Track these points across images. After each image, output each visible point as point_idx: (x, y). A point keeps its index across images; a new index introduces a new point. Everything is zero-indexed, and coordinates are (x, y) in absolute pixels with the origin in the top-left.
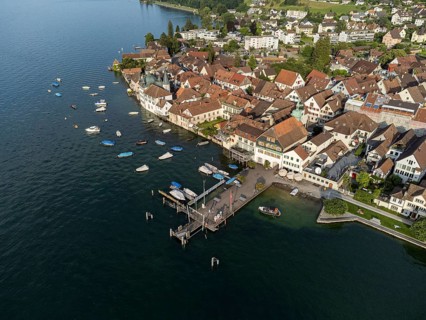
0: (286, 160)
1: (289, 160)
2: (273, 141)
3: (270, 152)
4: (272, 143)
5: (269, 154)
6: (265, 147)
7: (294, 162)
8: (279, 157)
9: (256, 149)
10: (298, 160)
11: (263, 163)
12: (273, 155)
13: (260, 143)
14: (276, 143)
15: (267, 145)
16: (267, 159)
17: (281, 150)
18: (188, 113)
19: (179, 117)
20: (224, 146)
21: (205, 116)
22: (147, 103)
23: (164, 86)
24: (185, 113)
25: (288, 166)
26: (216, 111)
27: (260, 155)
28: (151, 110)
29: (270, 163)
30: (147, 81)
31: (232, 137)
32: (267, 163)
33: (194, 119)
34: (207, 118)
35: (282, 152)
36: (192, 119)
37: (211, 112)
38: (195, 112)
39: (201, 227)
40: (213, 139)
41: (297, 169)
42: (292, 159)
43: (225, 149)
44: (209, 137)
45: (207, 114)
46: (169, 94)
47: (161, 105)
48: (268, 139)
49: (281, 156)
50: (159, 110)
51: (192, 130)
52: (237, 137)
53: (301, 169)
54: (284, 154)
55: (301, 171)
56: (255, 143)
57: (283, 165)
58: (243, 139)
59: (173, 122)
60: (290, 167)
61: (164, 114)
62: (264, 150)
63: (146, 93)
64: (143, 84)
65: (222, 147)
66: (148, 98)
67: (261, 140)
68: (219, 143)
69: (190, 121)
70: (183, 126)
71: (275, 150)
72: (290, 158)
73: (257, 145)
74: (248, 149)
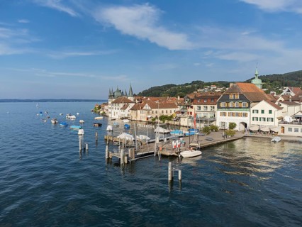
0: (255, 115)
1: (260, 115)
2: (237, 97)
3: (235, 111)
4: (235, 100)
5: (233, 115)
6: (228, 108)
7: (266, 115)
8: (245, 115)
9: (218, 113)
10: (270, 112)
11: (227, 127)
12: (238, 115)
13: (222, 105)
14: (240, 99)
15: (230, 105)
16: (232, 122)
17: (247, 105)
18: (147, 107)
19: (139, 111)
20: (182, 124)
21: (163, 112)
22: (113, 111)
23: (129, 98)
24: (145, 108)
25: (259, 123)
26: (173, 110)
27: (222, 119)
28: (116, 117)
29: (235, 125)
30: (115, 94)
31: (190, 110)
32: (232, 126)
33: (153, 112)
34: (165, 114)
35: (249, 107)
36: (151, 112)
37: (169, 110)
38: (153, 106)
39: (153, 153)
40: (170, 122)
41: (270, 123)
42: (263, 112)
43: (183, 126)
44: (166, 122)
45: (165, 110)
46: (132, 102)
47: (124, 108)
48: (231, 97)
49: (248, 112)
50: (123, 113)
51: (150, 120)
52: (195, 107)
53: (277, 121)
54: (252, 109)
55: (277, 125)
56: (216, 106)
57: (253, 123)
58: (202, 106)
59: (133, 119)
60: (262, 123)
61: (126, 116)
62: (227, 112)
63: (113, 103)
64: (112, 96)
65: (180, 126)
66: (114, 107)
67: (222, 100)
68: (176, 123)
69: (149, 113)
70: (142, 120)
71: (240, 108)
72: (260, 112)
73: (219, 108)
74: (209, 116)
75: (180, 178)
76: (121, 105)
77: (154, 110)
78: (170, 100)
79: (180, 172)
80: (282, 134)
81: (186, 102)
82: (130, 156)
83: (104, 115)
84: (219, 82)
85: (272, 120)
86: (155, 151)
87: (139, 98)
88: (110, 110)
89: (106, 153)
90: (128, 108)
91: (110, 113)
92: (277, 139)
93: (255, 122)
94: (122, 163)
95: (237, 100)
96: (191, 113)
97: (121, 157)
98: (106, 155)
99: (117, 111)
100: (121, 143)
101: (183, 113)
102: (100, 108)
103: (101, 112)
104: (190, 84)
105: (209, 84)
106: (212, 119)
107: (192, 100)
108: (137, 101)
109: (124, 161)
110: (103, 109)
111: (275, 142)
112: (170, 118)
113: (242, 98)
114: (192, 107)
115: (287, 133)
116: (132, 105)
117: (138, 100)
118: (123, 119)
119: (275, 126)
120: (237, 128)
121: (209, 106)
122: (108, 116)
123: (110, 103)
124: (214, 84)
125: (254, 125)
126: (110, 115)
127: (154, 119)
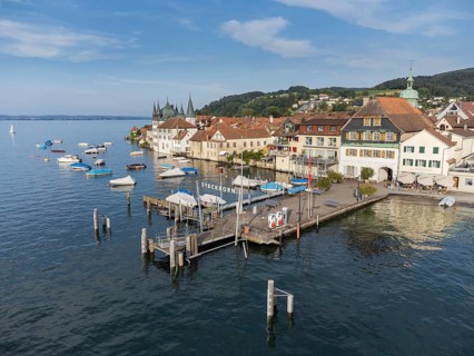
0: (409, 155)
1: (416, 156)
2: (378, 123)
3: (372, 148)
4: (373, 129)
5: (368, 154)
6: (360, 142)
7: (428, 156)
8: (390, 155)
9: (343, 150)
10: (436, 150)
11: (358, 174)
12: (377, 154)
13: (350, 136)
14: (383, 127)
15: (364, 136)
16: (366, 166)
17: (395, 138)
18: (218, 136)
19: (204, 143)
20: (278, 168)
21: (245, 145)
22: (161, 141)
23: (187, 119)
24: (214, 137)
25: (413, 169)
26: (262, 140)
27: (350, 161)
28: (166, 151)
29: (372, 171)
30: (164, 112)
31: (292, 144)
32: (367, 173)
33: (228, 145)
34: (249, 148)
35: (398, 141)
36: (225, 144)
37: (255, 141)
38: (229, 135)
39: (233, 238)
40: (258, 163)
41: (435, 170)
42: (422, 150)
43: (281, 172)
44: (251, 162)
45: (248, 141)
46: (192, 127)
47: (180, 137)
48: (367, 122)
49: (396, 151)
50: (177, 145)
51: (224, 159)
52: (302, 139)
53: (446, 167)
54: (403, 145)
55: (445, 173)
56: (339, 139)
57: (403, 168)
58: (314, 138)
59: (195, 156)
60: (419, 169)
61: (184, 150)
62: (359, 149)
63: (160, 127)
64: (158, 115)
65: (275, 171)
66: (162, 134)
67: (351, 128)
68: (268, 165)
69: (221, 146)
70: (210, 158)
71: (382, 142)
72: (417, 150)
73: (344, 141)
74: (326, 155)
75: (290, 310)
76: (175, 132)
77: (231, 142)
78: (256, 122)
79: (290, 298)
80: (455, 189)
81: (287, 130)
82: (188, 249)
83: (146, 147)
84: (332, 88)
85: (438, 164)
86: (237, 235)
87: (205, 117)
88: (155, 140)
89: (143, 242)
90: (187, 138)
91: (157, 144)
92: (450, 201)
93: (407, 168)
94: (172, 265)
95: (377, 128)
96: (295, 149)
97: (171, 253)
98: (143, 247)
99: (166, 141)
100: (173, 212)
101: (280, 148)
102: (139, 133)
103: (142, 142)
104: (287, 92)
105: (317, 92)
106: (332, 162)
107: (297, 127)
108: (201, 124)
109: (176, 261)
110: (145, 136)
111: (446, 206)
112: (258, 156)
113: (387, 125)
114: (296, 139)
115: (463, 187)
116: (192, 132)
117: (203, 121)
118: (178, 155)
119: (444, 175)
120: (374, 178)
121: (326, 138)
122: (152, 150)
123: (155, 127)
124: (325, 91)
125: (404, 173)
126: (155, 148)
127: (231, 158)
